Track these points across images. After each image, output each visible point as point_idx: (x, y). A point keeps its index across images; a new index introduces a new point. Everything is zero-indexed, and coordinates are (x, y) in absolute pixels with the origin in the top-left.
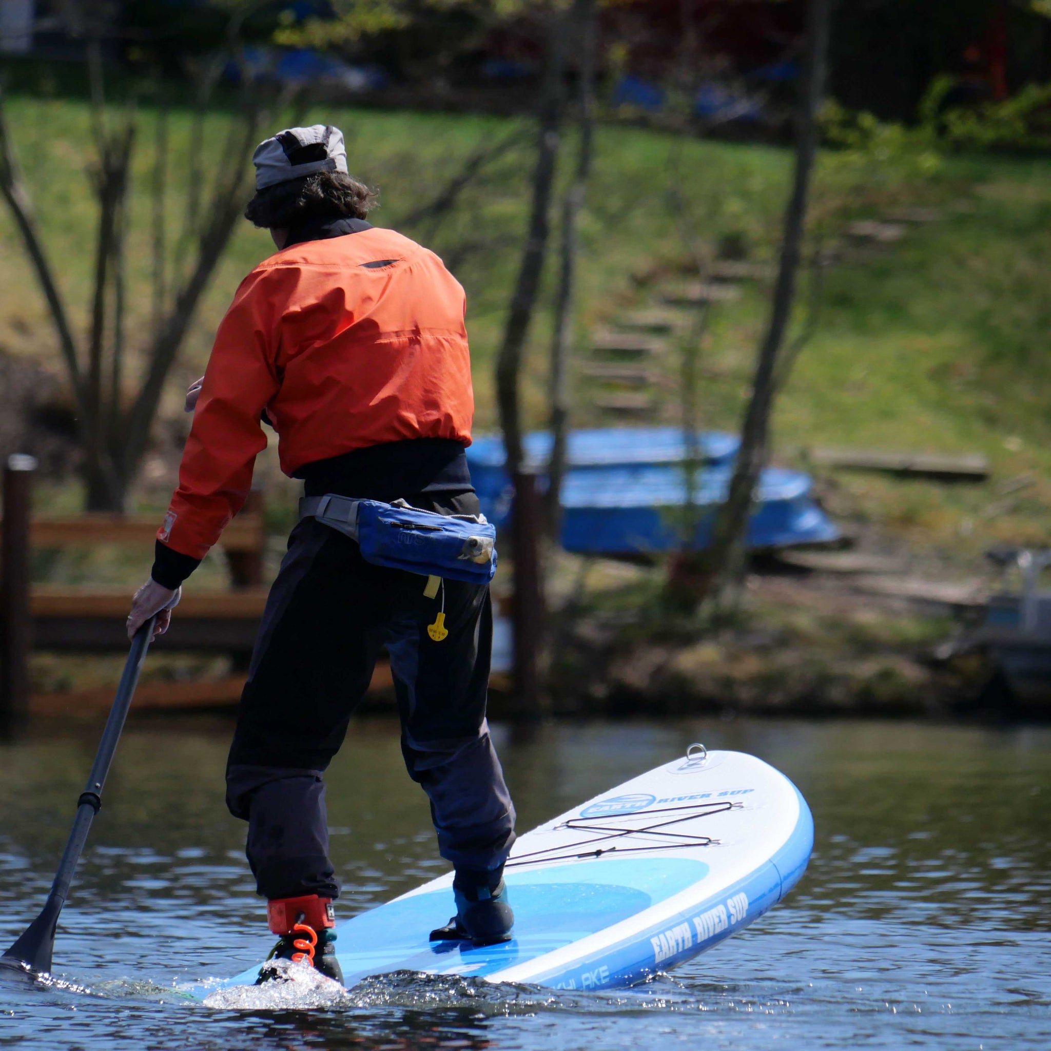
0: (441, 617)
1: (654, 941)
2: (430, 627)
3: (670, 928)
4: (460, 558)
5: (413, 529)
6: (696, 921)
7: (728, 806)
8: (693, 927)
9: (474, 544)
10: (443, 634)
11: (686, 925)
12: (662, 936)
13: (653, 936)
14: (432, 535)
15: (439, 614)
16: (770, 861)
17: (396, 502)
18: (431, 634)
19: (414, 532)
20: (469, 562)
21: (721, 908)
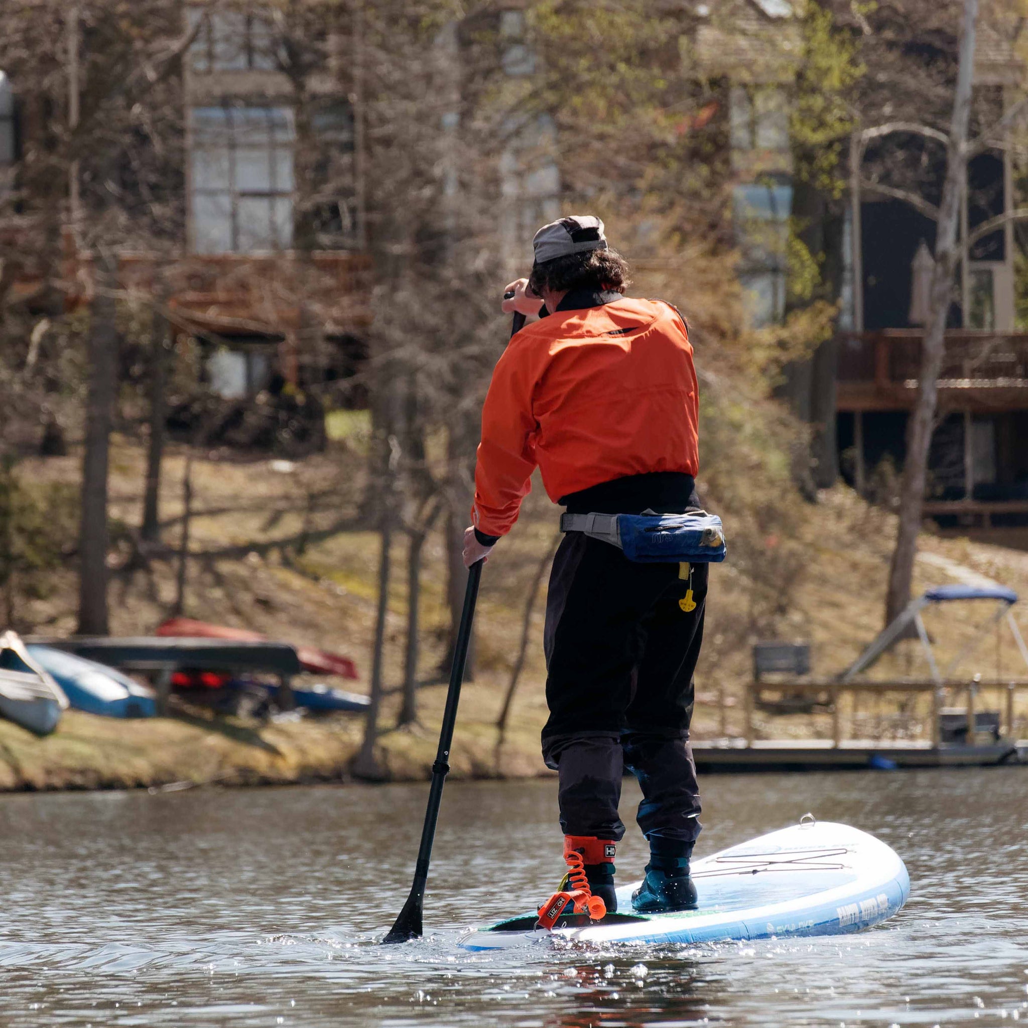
0: (690, 593)
1: (839, 910)
2: (681, 601)
3: (847, 905)
4: (700, 545)
5: (663, 530)
6: (861, 903)
7: (844, 851)
8: (859, 907)
9: (709, 532)
10: (692, 606)
11: (855, 905)
12: (842, 908)
13: (838, 907)
14: (677, 532)
15: (688, 591)
16: (895, 879)
17: (645, 512)
18: (682, 607)
19: (663, 533)
20: (707, 547)
21: (874, 899)
